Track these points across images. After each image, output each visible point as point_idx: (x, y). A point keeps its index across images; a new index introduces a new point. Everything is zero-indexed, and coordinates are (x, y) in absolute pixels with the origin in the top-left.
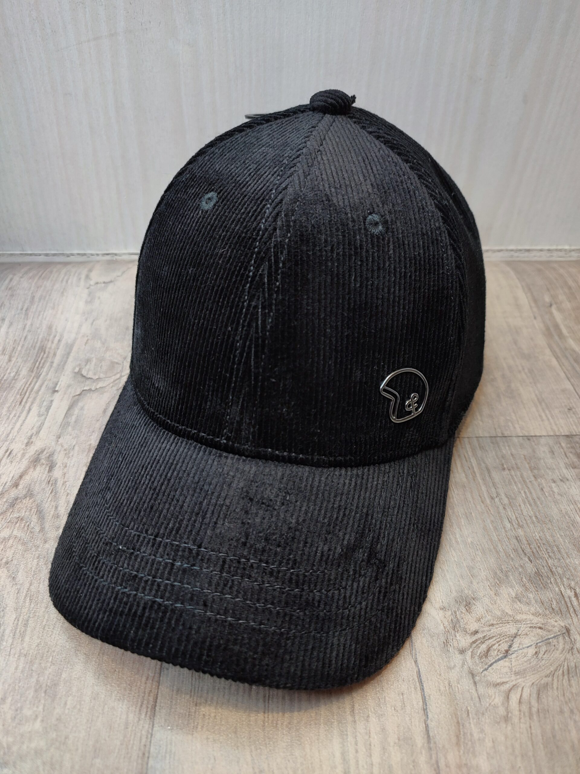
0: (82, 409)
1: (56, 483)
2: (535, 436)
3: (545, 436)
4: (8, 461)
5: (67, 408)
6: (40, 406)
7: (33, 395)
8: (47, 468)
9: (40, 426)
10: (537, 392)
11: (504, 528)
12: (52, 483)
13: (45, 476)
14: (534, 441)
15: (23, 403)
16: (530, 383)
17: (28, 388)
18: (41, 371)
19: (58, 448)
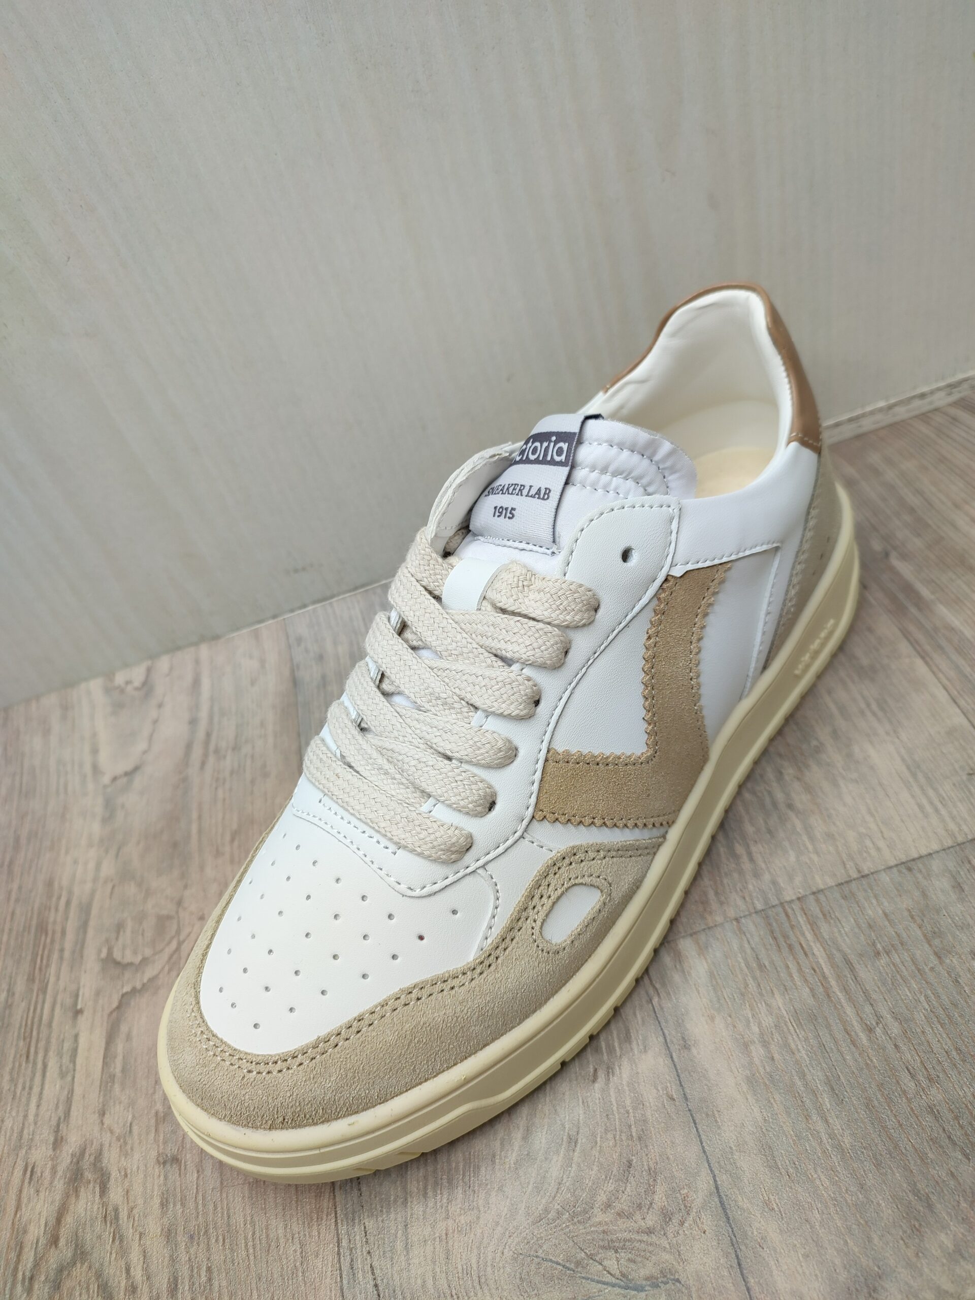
0: (129, 1037)
1: (117, 1218)
2: (921, 857)
3: (938, 852)
4: (32, 1191)
5: (103, 1045)
6: (60, 1055)
7: (43, 1035)
8: (97, 1189)
9: (68, 1098)
10: (903, 751)
11: (904, 1092)
12: (111, 1217)
13: (96, 1207)
14: (920, 871)
15: (31, 1057)
16: (887, 733)
17: (33, 1018)
18: (47, 975)
19: (107, 1138)
